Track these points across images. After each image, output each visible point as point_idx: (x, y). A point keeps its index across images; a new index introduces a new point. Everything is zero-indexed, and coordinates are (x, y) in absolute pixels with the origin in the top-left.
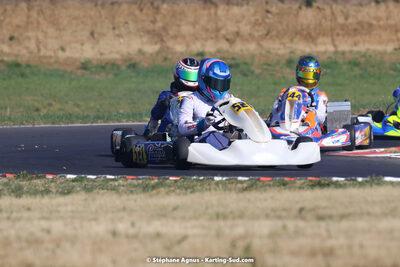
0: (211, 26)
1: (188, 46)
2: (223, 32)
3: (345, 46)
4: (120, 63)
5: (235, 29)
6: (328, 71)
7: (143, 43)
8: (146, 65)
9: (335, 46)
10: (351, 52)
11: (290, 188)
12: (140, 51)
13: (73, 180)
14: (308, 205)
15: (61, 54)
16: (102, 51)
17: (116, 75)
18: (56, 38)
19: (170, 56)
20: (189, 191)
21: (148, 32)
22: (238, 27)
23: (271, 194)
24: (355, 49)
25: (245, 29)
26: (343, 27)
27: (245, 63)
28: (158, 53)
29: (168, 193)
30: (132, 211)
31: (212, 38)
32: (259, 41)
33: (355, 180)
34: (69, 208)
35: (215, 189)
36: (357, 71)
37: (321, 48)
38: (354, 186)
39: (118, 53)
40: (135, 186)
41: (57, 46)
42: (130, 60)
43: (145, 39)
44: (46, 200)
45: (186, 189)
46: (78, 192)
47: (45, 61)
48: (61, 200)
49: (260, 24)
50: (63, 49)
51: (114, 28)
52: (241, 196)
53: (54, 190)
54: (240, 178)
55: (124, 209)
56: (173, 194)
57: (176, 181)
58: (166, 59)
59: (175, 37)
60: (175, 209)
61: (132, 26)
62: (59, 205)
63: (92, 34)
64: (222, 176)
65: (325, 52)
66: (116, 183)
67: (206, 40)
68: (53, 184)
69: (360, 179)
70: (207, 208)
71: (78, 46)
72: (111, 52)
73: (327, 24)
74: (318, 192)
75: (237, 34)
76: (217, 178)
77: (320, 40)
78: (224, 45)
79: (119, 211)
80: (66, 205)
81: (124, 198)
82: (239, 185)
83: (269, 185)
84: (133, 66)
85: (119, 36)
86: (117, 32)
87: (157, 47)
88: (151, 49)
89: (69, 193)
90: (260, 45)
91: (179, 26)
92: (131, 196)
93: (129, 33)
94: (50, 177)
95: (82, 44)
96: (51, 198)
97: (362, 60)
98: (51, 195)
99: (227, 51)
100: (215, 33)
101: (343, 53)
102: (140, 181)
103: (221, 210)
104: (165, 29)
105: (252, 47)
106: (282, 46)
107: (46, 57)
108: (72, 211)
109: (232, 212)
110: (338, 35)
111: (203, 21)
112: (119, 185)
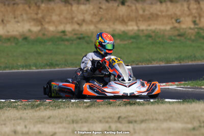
0: (69, 16)
1: (56, 27)
2: (76, 19)
3: (143, 27)
4: (18, 37)
5: (82, 18)
6: (134, 40)
7: (31, 26)
8: (33, 38)
9: (138, 27)
10: (147, 30)
11: (113, 106)
12: (30, 31)
14: (123, 115)
17: (16, 44)
19: (46, 33)
20: (57, 108)
21: (34, 20)
22: (84, 17)
23: (103, 109)
24: (149, 28)
25: (88, 17)
26: (142, 16)
27: (88, 37)
28: (40, 31)
29: (45, 109)
30: (25, 119)
31: (70, 23)
32: (96, 24)
33: (149, 101)
35: (72, 107)
36: (150, 40)
37: (130, 28)
38: (148, 104)
39: (17, 31)
40: (26, 105)
42: (24, 35)
43: (32, 23)
45: (55, 107)
49: (96, 15)
51: (15, 18)
52: (86, 110)
54: (85, 100)
55: (21, 118)
56: (48, 110)
57: (50, 102)
58: (44, 35)
59: (49, 22)
60: (49, 118)
61: (25, 16)
63: (3, 21)
64: (75, 99)
65: (132, 30)
66: (16, 104)
67: (66, 24)
69: (152, 100)
70: (67, 117)
72: (13, 31)
73: (133, 15)
74: (129, 108)
75: (84, 21)
76: (72, 101)
77: (130, 23)
78: (76, 27)
79: (18, 119)
81: (21, 112)
82: (85, 104)
83: (102, 104)
84: (25, 38)
85: (18, 22)
86: (16, 20)
87: (39, 28)
88: (36, 29)
90: (96, 27)
91: (51, 16)
92: (25, 111)
93: (23, 20)
97: (153, 34)
99: (78, 30)
100: (71, 20)
101: (143, 31)
102: (30, 103)
103: (75, 118)
104: (43, 18)
105: (92, 28)
106: (108, 27)
109: (81, 119)
110: (139, 20)
111: (65, 13)
112: (18, 105)
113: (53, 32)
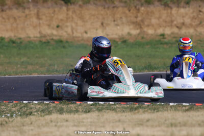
0: (168, 19)
1: (155, 30)
2: (175, 23)
4: (118, 40)
5: (182, 21)
7: (130, 29)
8: (132, 41)
12: (129, 34)
13: (92, 105)
15: (85, 35)
16: (108, 33)
17: (115, 47)
18: (82, 26)
19: (145, 36)
20: (156, 111)
21: (133, 23)
22: (183, 20)
23: (202, 113)
25: (187, 21)
28: (139, 34)
29: (144, 112)
30: (124, 122)
31: (169, 26)
32: (195, 28)
34: (89, 120)
35: (170, 110)
39: (116, 34)
40: (125, 108)
41: (83, 31)
42: (123, 38)
43: (131, 27)
44: (76, 116)
45: (154, 110)
46: (94, 111)
47: (76, 39)
48: (84, 115)
49: (195, 19)
50: (86, 32)
51: (114, 21)
52: (185, 113)
53: (81, 110)
54: (184, 104)
55: (119, 121)
56: (146, 113)
57: (148, 105)
58: (143, 38)
59: (148, 26)
60: (148, 121)
61: (124, 20)
62: (84, 118)
63: (102, 24)
64: (174, 102)
66: (115, 107)
67: (165, 27)
68: (80, 107)
70: (166, 120)
71: (95, 31)
72: (113, 34)
75: (183, 24)
76: (171, 104)
78: (176, 30)
79: (116, 122)
80: (87, 118)
81: (119, 114)
82: (184, 108)
83: (201, 108)
84: (124, 42)
85: (117, 25)
86: (116, 23)
87: (138, 31)
88: (135, 32)
89: (89, 112)
90: (196, 30)
91: (150, 19)
92: (123, 114)
93: (123, 23)
94: (78, 103)
95: (97, 30)
96: (79, 114)
98: (79, 113)
99: (177, 33)
100: (171, 23)
102: (128, 105)
103: (173, 121)
104: (142, 21)
105: (191, 31)
107: (76, 37)
108: (91, 122)
109: (180, 123)
111: (164, 16)
112: (117, 108)
113: (152, 35)
